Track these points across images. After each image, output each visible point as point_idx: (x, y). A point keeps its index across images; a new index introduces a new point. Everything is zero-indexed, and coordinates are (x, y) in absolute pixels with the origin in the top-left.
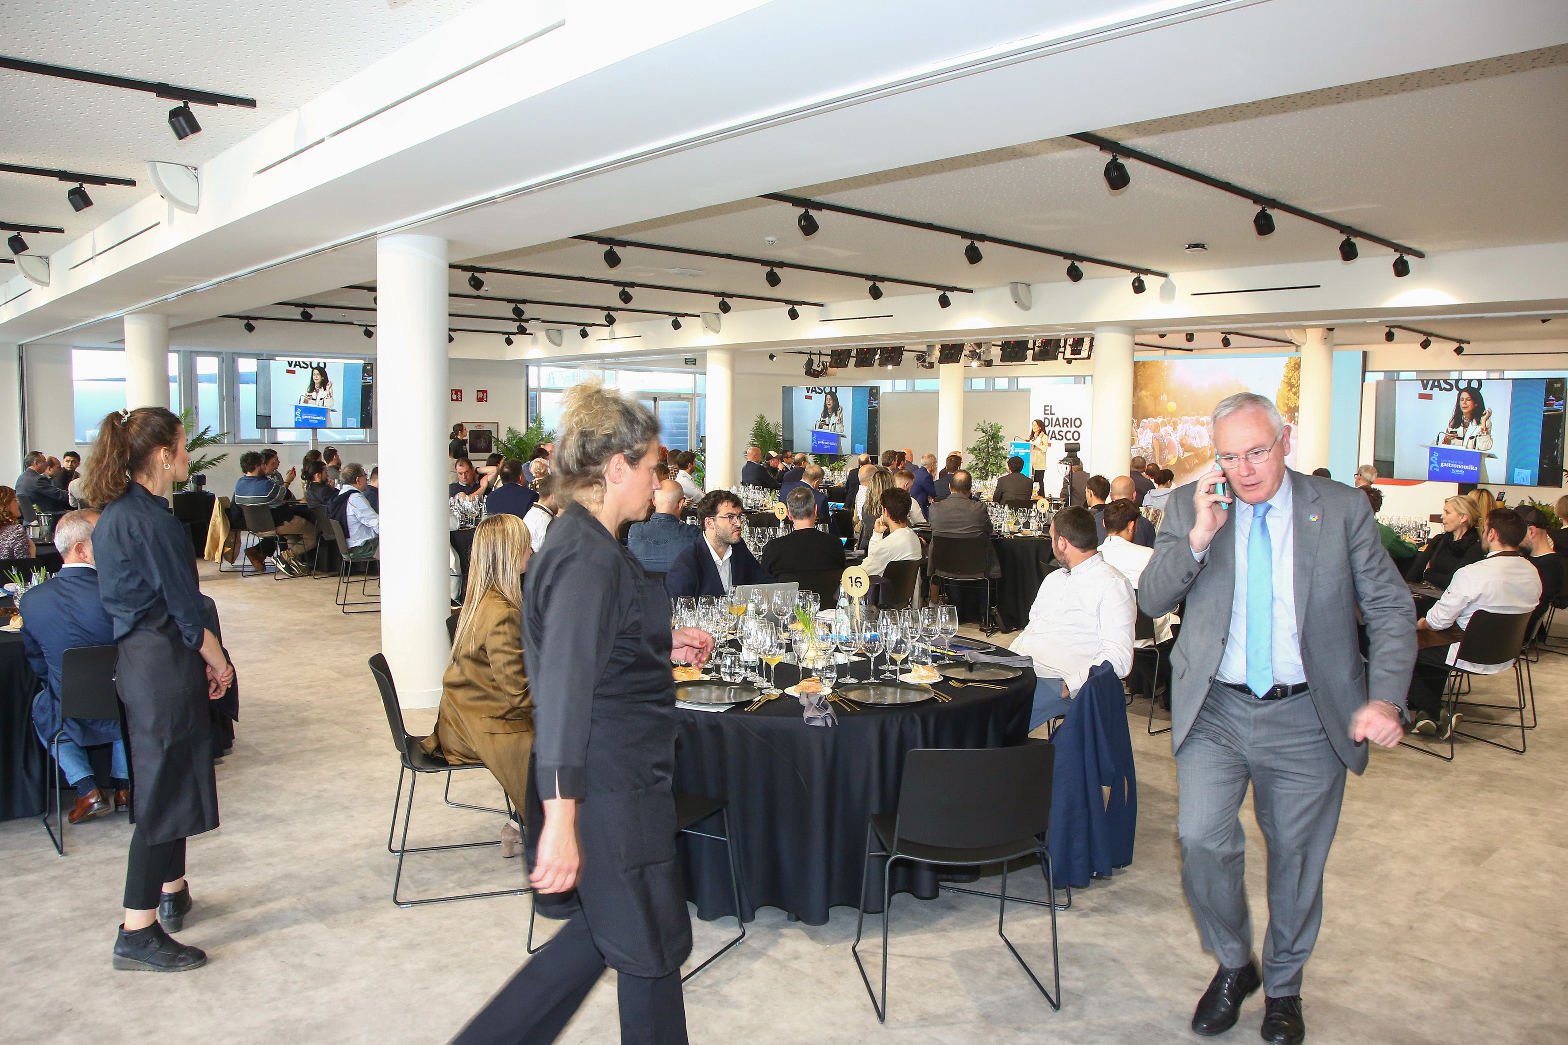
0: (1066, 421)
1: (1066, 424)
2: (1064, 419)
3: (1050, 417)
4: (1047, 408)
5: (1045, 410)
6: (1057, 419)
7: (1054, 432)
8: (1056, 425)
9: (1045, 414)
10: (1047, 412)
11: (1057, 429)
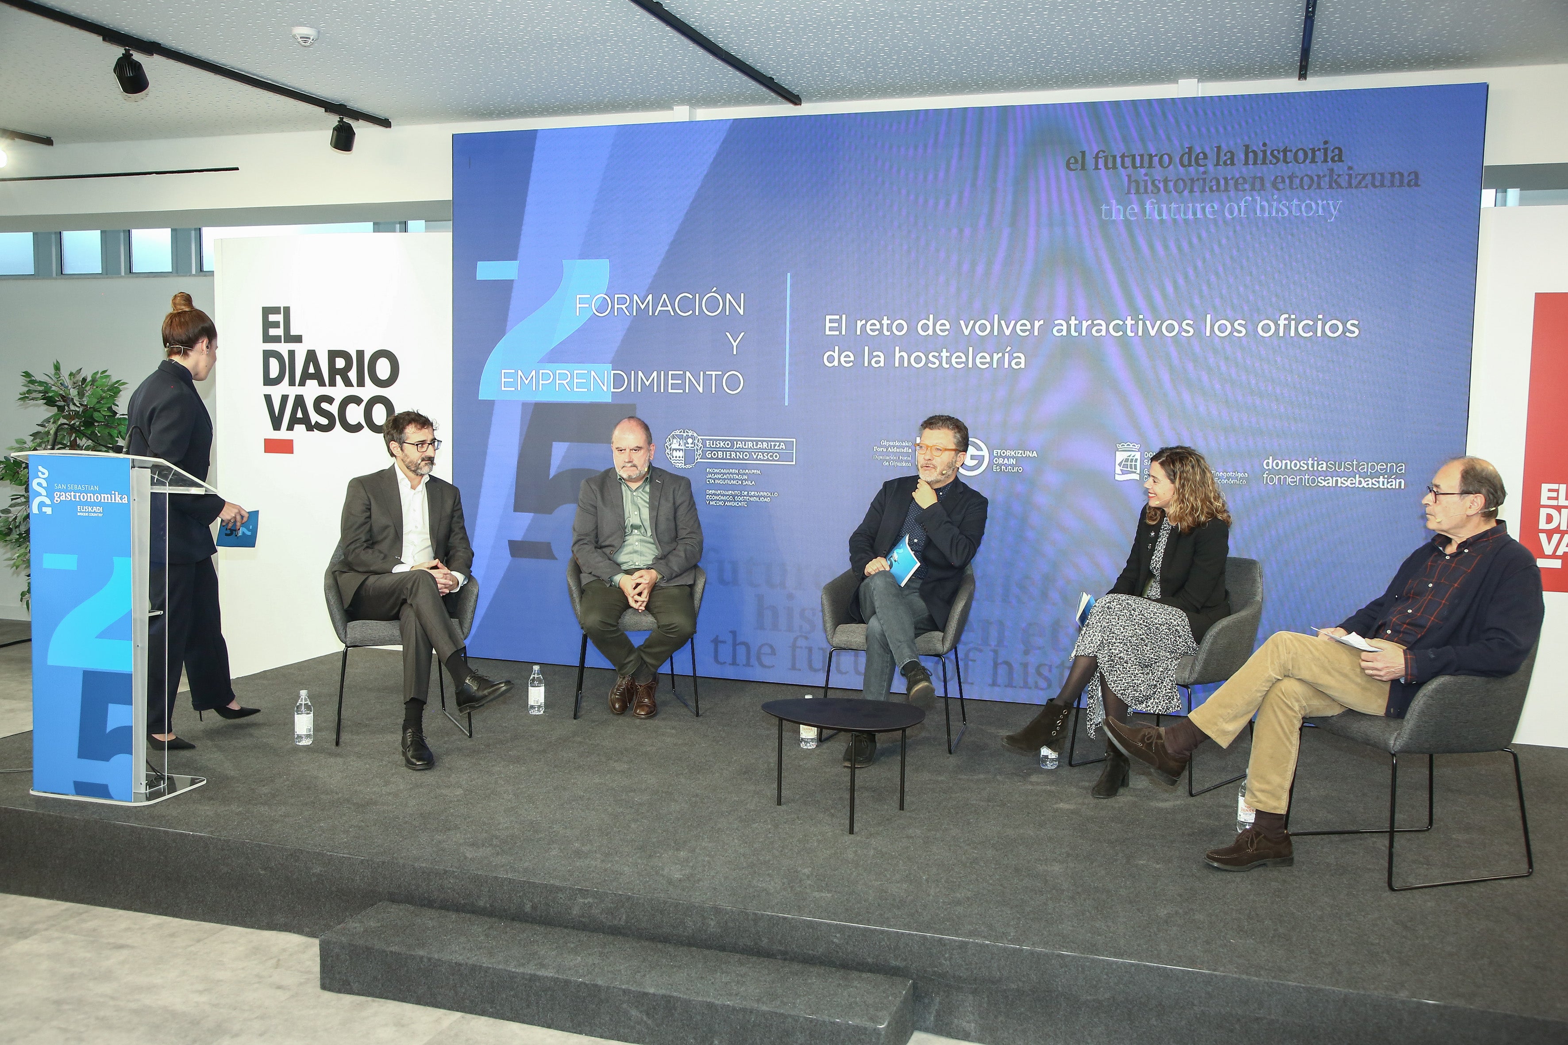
0: (340, 363)
1: (344, 373)
2: (333, 355)
3: (283, 348)
4: (272, 318)
5: (267, 325)
6: (311, 356)
7: (300, 401)
8: (306, 376)
9: (267, 338)
10: (273, 332)
11: (311, 391)
